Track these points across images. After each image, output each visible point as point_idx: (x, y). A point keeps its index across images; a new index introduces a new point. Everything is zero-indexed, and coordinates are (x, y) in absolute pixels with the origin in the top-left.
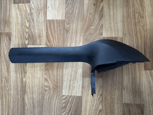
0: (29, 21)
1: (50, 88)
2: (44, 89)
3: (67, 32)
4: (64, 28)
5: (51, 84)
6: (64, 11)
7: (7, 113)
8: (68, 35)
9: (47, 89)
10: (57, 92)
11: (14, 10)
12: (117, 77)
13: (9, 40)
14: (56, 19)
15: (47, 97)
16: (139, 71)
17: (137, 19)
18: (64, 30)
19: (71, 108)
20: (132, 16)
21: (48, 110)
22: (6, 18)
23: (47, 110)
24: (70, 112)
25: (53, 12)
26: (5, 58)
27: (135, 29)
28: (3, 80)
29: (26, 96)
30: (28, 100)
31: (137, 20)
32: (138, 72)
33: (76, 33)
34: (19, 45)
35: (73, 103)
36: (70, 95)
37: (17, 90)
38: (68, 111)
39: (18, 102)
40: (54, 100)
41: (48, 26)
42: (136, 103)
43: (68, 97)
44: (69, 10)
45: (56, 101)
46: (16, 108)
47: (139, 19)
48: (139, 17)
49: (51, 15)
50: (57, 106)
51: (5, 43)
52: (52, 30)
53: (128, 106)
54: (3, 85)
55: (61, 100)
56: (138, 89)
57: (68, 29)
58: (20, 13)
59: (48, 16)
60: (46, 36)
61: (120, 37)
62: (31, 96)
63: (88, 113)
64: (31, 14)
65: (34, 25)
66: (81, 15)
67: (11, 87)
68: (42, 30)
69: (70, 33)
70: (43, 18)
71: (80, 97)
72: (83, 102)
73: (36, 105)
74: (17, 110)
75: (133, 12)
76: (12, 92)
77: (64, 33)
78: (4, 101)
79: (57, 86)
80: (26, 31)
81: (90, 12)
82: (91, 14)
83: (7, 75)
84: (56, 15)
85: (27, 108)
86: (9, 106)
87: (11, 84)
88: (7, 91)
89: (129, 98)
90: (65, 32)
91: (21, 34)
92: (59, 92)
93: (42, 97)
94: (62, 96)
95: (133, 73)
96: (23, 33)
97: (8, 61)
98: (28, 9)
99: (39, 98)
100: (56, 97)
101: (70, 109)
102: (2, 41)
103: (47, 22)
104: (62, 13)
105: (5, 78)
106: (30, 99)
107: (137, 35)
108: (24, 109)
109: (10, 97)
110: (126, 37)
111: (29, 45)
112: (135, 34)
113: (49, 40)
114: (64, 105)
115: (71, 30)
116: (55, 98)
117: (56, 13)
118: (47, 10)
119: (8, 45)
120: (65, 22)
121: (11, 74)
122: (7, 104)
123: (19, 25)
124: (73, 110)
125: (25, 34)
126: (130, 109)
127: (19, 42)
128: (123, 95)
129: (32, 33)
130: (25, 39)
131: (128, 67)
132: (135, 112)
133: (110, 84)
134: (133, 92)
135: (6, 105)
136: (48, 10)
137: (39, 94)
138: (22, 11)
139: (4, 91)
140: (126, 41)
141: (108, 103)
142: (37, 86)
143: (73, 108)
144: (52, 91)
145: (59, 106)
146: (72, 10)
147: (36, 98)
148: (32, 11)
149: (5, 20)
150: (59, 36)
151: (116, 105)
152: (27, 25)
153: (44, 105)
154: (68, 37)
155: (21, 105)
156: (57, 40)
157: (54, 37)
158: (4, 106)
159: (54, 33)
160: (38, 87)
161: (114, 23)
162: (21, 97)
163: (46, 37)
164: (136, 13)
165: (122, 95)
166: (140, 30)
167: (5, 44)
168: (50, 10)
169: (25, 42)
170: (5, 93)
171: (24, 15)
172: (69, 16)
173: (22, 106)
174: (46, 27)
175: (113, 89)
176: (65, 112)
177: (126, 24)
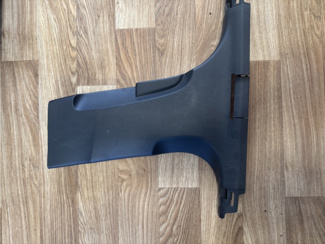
0: (76, 34)
1: (130, 175)
2: (119, 177)
3: (162, 53)
4: (155, 46)
5: (132, 167)
6: (153, 10)
7: (39, 234)
8: (163, 61)
9: (125, 177)
10: (147, 183)
11: (41, 10)
12: (271, 144)
13: (35, 77)
14: (136, 27)
15: (126, 195)
16: (316, 130)
17: (306, 21)
18: (154, 49)
19: (178, 214)
20: (296, 16)
21: (129, 221)
22: (25, 29)
23: (127, 222)
24: (177, 223)
25: (128, 12)
26: (27, 117)
27: (304, 41)
28: (26, 163)
29: (79, 194)
30: (84, 202)
31: (307, 24)
32: (314, 131)
33: (181, 56)
34: (58, 87)
35: (181, 203)
36: (174, 186)
37: (59, 184)
38: (171, 222)
39: (63, 210)
40: (141, 200)
41: (119, 43)
42: (312, 195)
43: (170, 191)
44: (164, 6)
45: (144, 201)
46: (59, 221)
47: (310, 21)
48: (311, 17)
49: (125, 19)
50: (148, 211)
51: (26, 83)
52: (128, 51)
53: (297, 203)
54: (27, 174)
55: (156, 199)
56: (315, 166)
57: (163, 48)
58: (55, 16)
59: (118, 21)
60: (117, 64)
61: (274, 61)
62: (91, 194)
63: (214, 222)
64: (81, 18)
65: (88, 41)
66: (189, 17)
67: (44, 179)
68: (108, 51)
69: (167, 55)
70: (108, 26)
71: (196, 189)
72: (202, 199)
73: (102, 212)
74: (62, 227)
75: (299, 6)
76: (48, 188)
77: (154, 57)
78: (31, 209)
79: (145, 170)
80: (70, 56)
81: (207, 10)
82: (210, 14)
83: (34, 153)
84: (136, 19)
85: (84, 221)
86: (43, 220)
87: (43, 172)
88: (37, 187)
89: (297, 187)
90: (157, 55)
91: (61, 63)
92: (151, 182)
93: (114, 195)
94: (157, 189)
95: (304, 134)
96: (65, 60)
97: (35, 123)
98: (74, 8)
99: (109, 198)
100: (146, 193)
101: (177, 216)
102: (17, 80)
103: (116, 35)
104: (148, 14)
105: (30, 160)
106: (88, 202)
107: (308, 55)
108: (76, 224)
109: (42, 199)
110: (286, 60)
111: (79, 85)
112: (304, 53)
113: (124, 72)
114: (162, 208)
115: (170, 50)
116: (143, 195)
117: (136, 13)
118: (116, 8)
119: (32, 88)
120: (155, 32)
121: (42, 150)
122: (38, 214)
123: (54, 42)
124: (182, 219)
125: (69, 62)
126: (302, 208)
127: (58, 80)
128: (286, 181)
129: (84, 58)
130: (70, 73)
131: (293, 123)
132: (311, 213)
133: (258, 160)
134: (306, 173)
135: (35, 218)
136: (118, 8)
137: (108, 190)
138: (59, 11)
139: (29, 187)
140: (286, 68)
141: (256, 198)
142: (103, 172)
143: (183, 213)
144: (136, 180)
145: (152, 212)
146: (169, 7)
147: (101, 199)
148: (83, 11)
149: (22, 34)
150: (144, 63)
151: (271, 202)
152: (74, 43)
153: (120, 212)
154: (163, 64)
155: (70, 215)
156: (139, 72)
157: (134, 66)
158: (32, 220)
159: (133, 58)
160: (105, 174)
161: (260, 32)
162: (68, 197)
163: (115, 66)
164: (304, 10)
165: (284, 181)
166: (314, 45)
167: (24, 86)
168: (122, 8)
169: (70, 79)
170: (32, 192)
171: (64, 22)
172: (163, 21)
173: (72, 217)
174: (116, 44)
175: (265, 170)
176: (166, 224)
177: (285, 33)
